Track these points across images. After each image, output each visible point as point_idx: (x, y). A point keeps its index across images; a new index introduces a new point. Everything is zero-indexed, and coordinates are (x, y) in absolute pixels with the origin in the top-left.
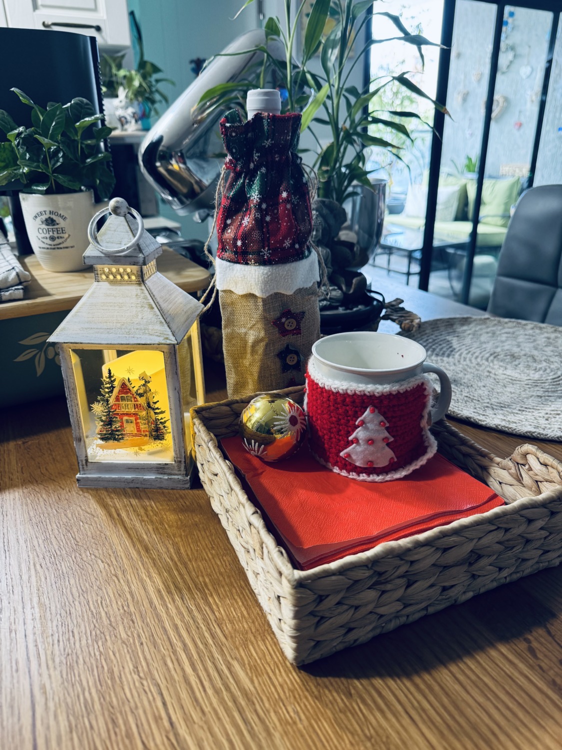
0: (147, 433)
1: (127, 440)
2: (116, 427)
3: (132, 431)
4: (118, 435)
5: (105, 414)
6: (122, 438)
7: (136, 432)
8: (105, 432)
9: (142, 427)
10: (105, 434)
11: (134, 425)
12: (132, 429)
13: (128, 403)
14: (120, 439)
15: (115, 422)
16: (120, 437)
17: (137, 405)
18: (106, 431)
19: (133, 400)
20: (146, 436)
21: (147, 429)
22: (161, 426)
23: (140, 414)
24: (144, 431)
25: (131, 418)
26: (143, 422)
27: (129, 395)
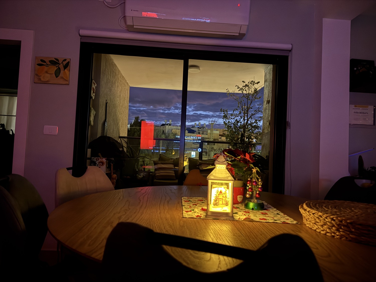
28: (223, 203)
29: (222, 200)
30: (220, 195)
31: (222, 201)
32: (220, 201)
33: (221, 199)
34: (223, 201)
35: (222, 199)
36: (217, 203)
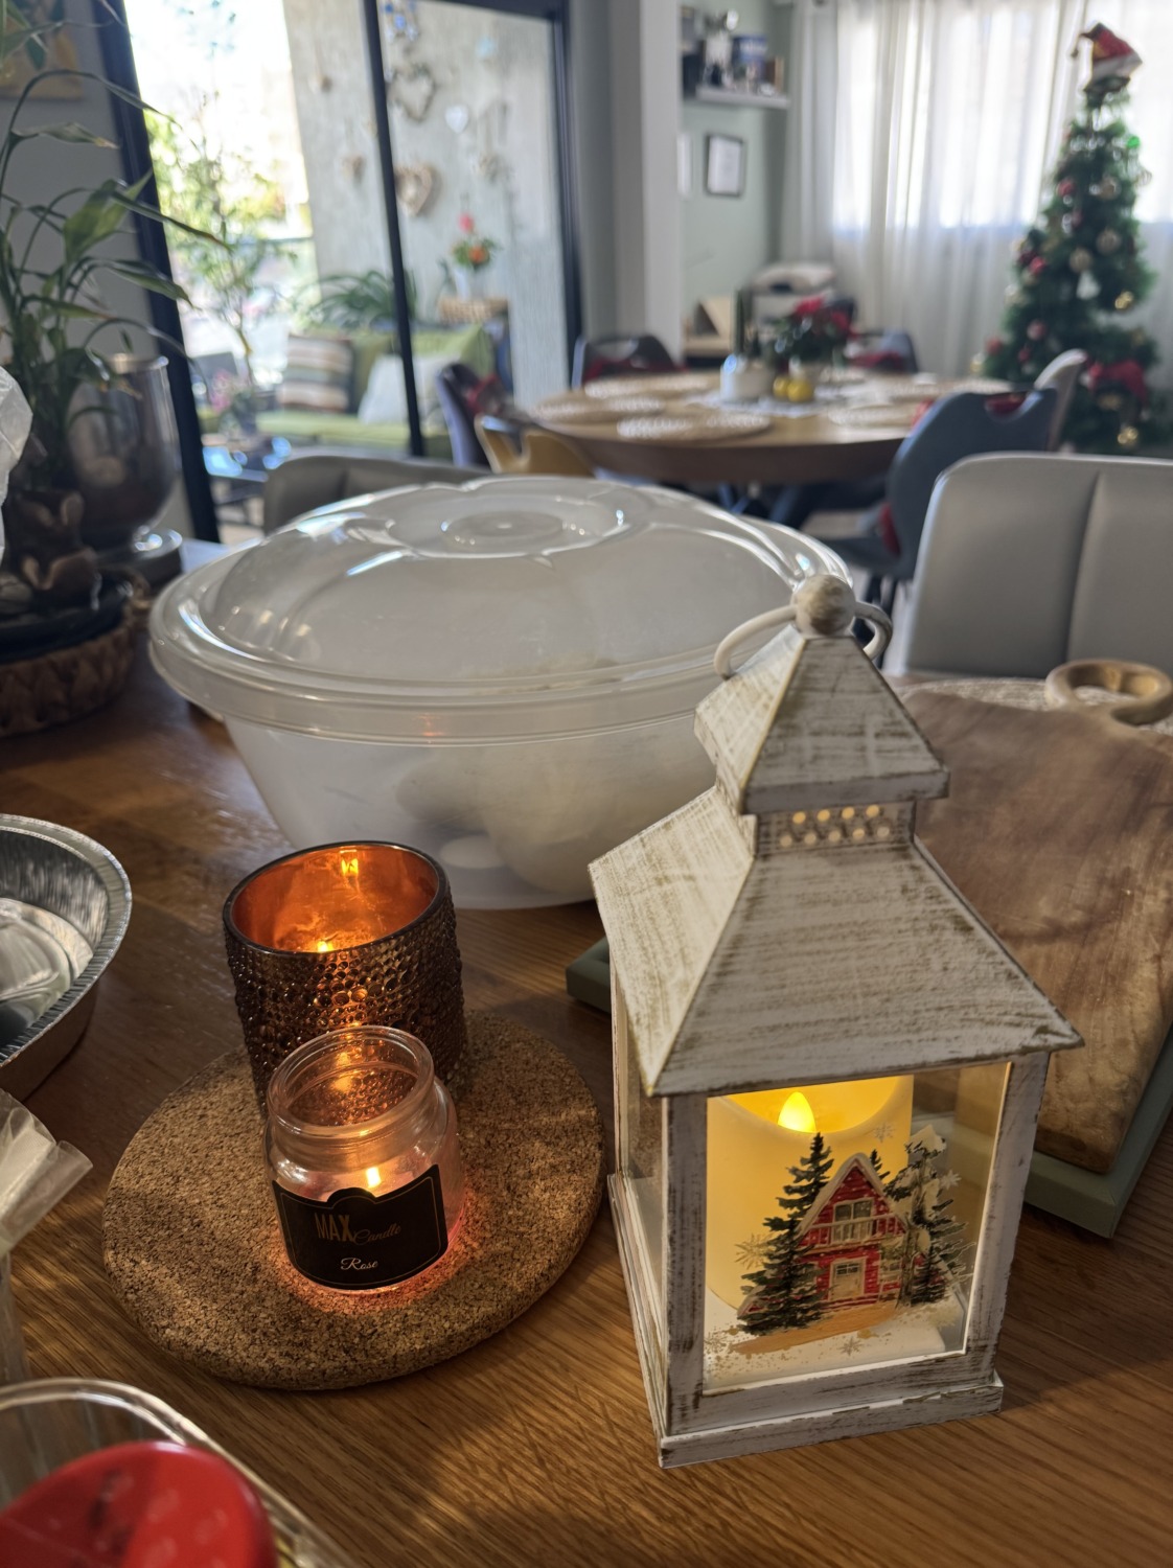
0: (896, 1291)
1: (831, 1317)
2: (802, 1291)
3: (851, 1292)
4: (804, 1311)
5: (777, 1261)
6: (817, 1317)
7: (862, 1294)
8: (765, 1309)
9: (884, 1277)
10: (765, 1315)
11: (861, 1277)
12: (852, 1287)
13: (858, 1220)
14: (810, 1319)
15: (805, 1277)
16: (810, 1314)
17: (883, 1222)
18: (771, 1306)
19: (873, 1210)
20: (890, 1297)
21: (898, 1281)
22: (943, 1266)
23: (885, 1244)
24: (886, 1287)
25: (854, 1260)
26: (888, 1263)
27: (866, 1198)
28: (871, 1286)
29: (869, 1262)
30: (843, 1212)
31: (871, 1272)
32: (842, 1270)
33: (847, 1252)
34: (878, 1263)
35: (871, 1249)
36: (802, 1301)
